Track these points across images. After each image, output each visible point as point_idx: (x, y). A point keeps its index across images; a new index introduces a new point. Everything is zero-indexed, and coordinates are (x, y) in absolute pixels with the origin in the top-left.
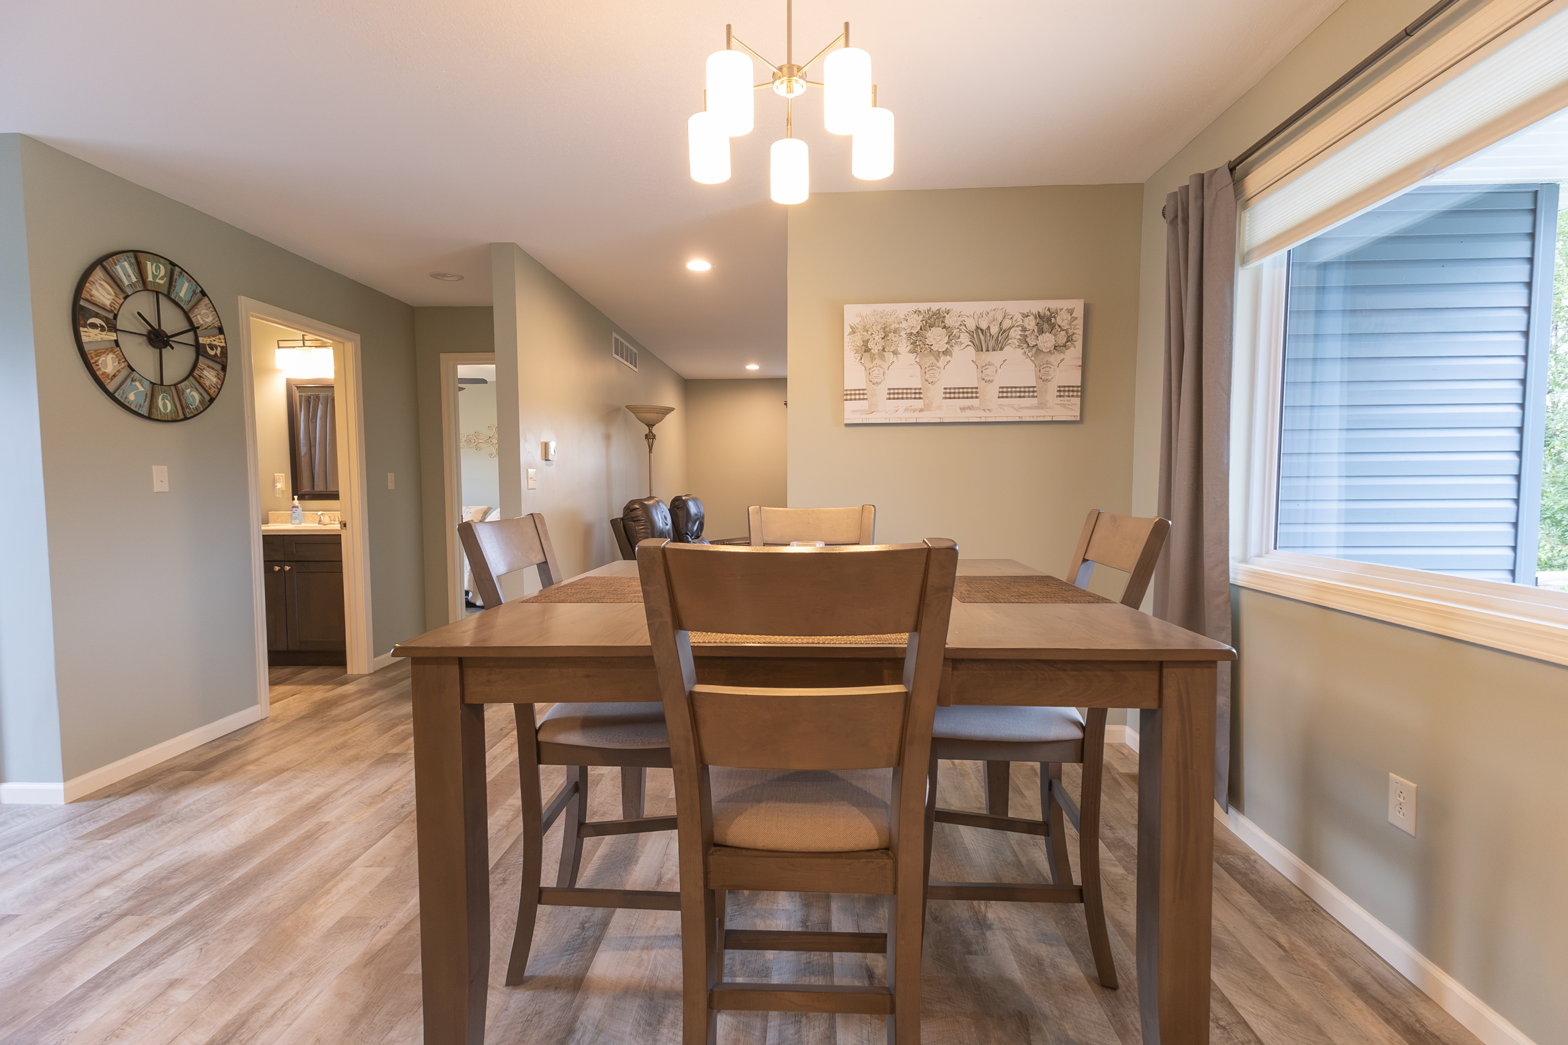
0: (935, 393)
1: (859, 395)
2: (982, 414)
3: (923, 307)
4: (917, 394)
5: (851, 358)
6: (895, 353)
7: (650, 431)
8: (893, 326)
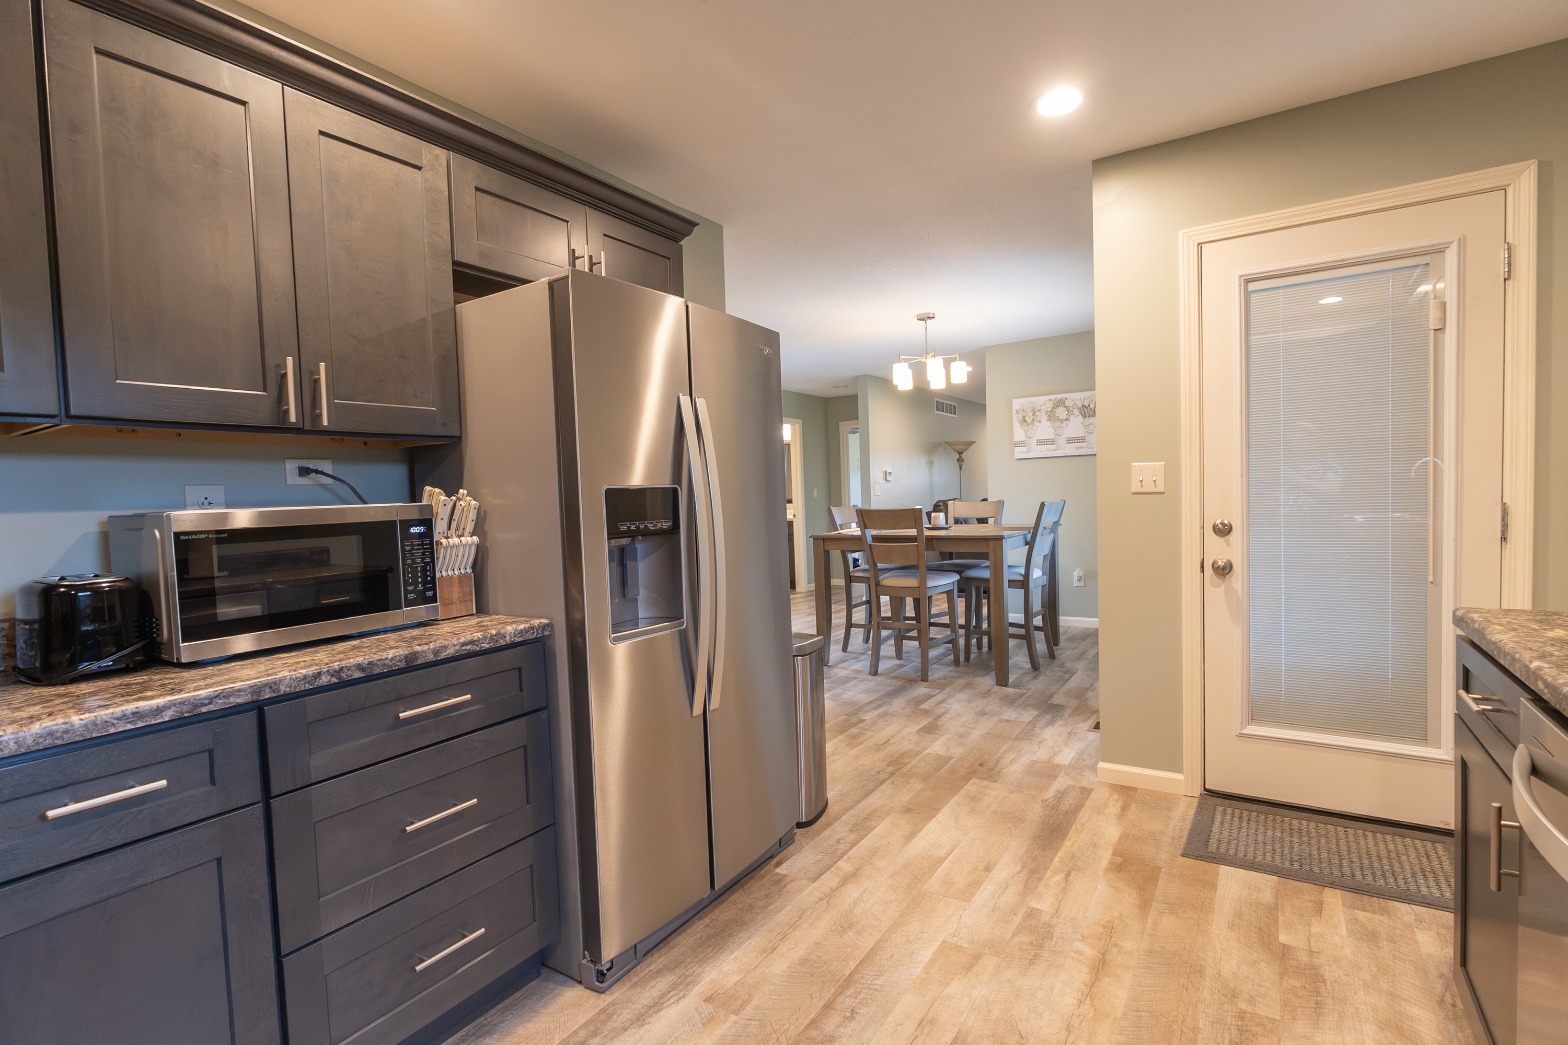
0: (1062, 441)
1: (1021, 444)
2: (1088, 450)
3: (1053, 397)
4: (1052, 442)
5: (1017, 426)
6: (1039, 421)
7: (960, 457)
8: (1038, 408)
